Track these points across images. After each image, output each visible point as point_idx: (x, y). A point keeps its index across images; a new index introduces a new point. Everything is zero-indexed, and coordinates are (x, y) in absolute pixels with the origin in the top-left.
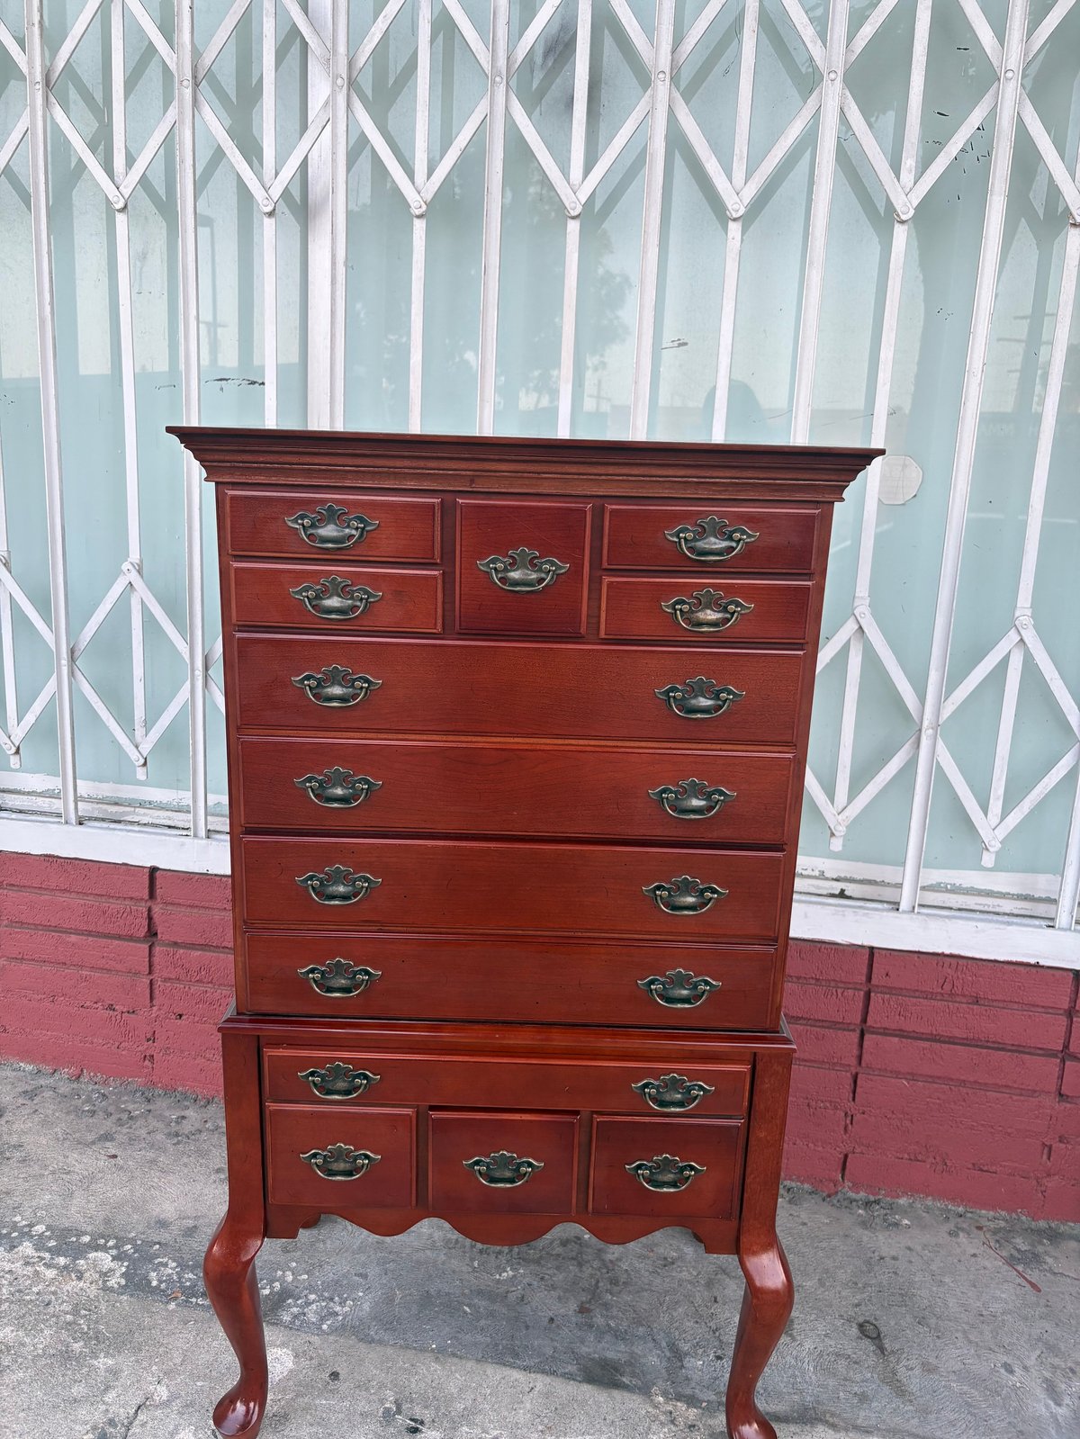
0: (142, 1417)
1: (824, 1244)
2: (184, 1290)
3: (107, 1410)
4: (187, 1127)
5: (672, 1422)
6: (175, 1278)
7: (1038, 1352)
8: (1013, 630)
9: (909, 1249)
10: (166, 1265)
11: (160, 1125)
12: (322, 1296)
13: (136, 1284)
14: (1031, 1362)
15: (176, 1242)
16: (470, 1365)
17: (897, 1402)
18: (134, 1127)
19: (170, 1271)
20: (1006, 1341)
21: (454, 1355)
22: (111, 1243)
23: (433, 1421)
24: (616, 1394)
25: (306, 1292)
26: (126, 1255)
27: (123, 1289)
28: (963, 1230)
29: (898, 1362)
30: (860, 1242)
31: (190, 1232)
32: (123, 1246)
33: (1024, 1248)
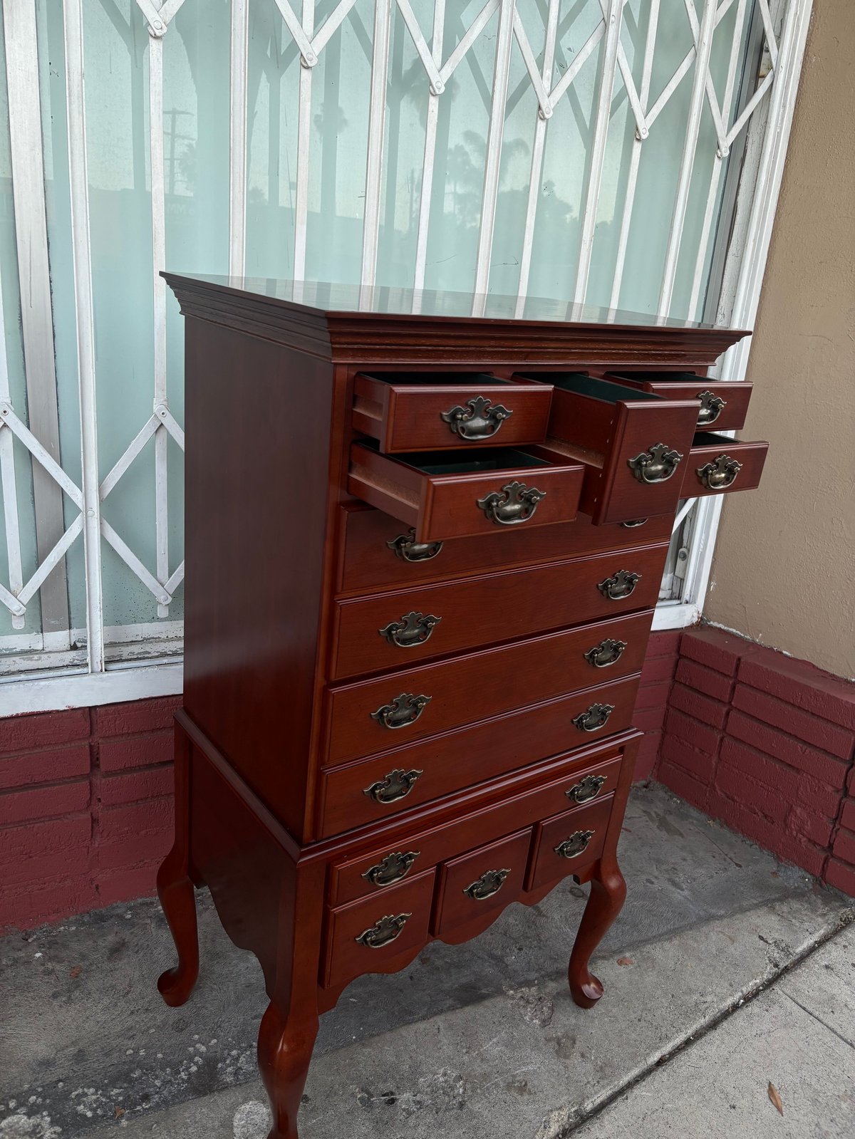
2: (123, 1105)
5: (528, 1002)
6: (104, 1100)
10: (85, 1095)
13: (72, 1124)
14: (656, 873)
15: (75, 1072)
16: (388, 1036)
19: (94, 1097)
21: (373, 1036)
22: (12, 1104)
23: (398, 1087)
24: (487, 1003)
25: (226, 1052)
26: (38, 1106)
31: (80, 1056)
32: (27, 1100)
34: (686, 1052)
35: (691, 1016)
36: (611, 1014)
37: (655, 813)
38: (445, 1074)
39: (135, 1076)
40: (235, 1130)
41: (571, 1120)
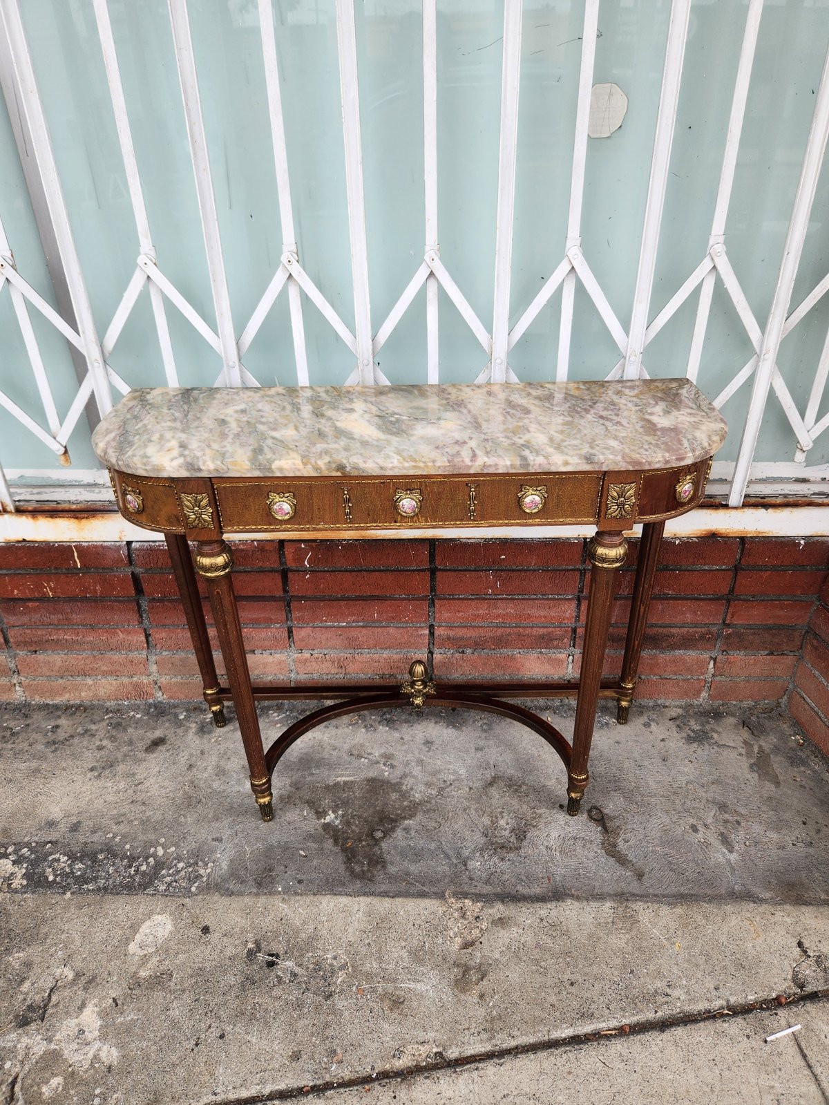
0: (54, 999)
2: (77, 879)
3: (25, 999)
4: (61, 735)
5: (463, 916)
6: (67, 870)
7: (714, 812)
8: (707, 260)
9: (618, 742)
10: (58, 860)
11: (39, 737)
12: (188, 863)
13: (36, 881)
15: (64, 838)
16: (309, 899)
17: (622, 869)
18: (17, 741)
19: (63, 865)
20: (691, 806)
21: (296, 894)
22: (10, 850)
23: (286, 953)
24: (420, 901)
25: (175, 862)
26: (24, 858)
27: (25, 889)
28: (653, 720)
29: (618, 836)
31: (75, 828)
32: (20, 850)
33: (696, 728)
34: (608, 1043)
35: (639, 1004)
36: (543, 964)
37: (760, 747)
38: (335, 958)
39: (100, 858)
40: (137, 936)
41: (428, 1059)
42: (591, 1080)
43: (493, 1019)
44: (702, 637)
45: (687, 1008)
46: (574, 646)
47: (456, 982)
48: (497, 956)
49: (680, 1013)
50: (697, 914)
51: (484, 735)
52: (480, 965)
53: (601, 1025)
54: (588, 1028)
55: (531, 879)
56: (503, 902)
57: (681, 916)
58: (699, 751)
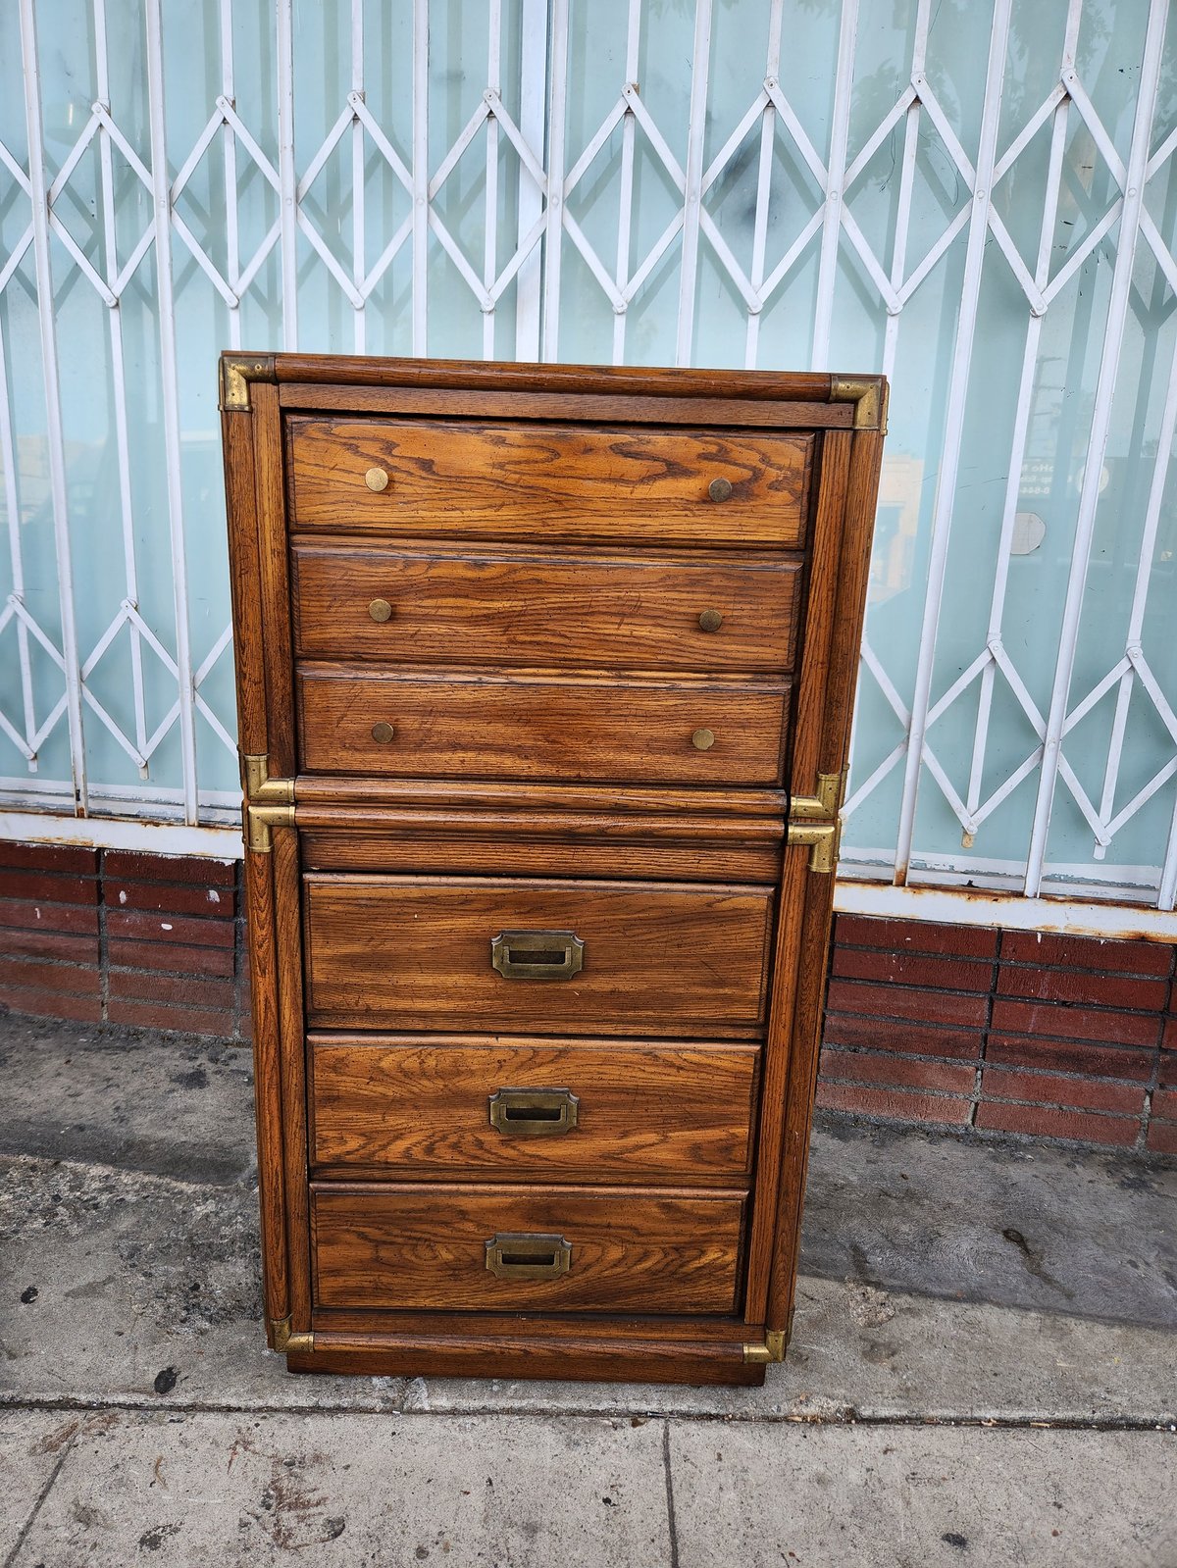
1: (965, 1173)
7: (1156, 1252)
8: (1125, 660)
9: (1036, 1177)
17: (1047, 1287)
20: (1128, 1244)
28: (1078, 1162)
29: (1042, 1258)
30: (994, 1172)
33: (1131, 1176)
42: (1023, 1458)
43: (908, 1389)
44: (1135, 1062)
45: (1130, 1414)
46: (984, 1058)
47: (865, 1354)
48: (908, 1338)
49: (1121, 1419)
50: (1139, 1338)
51: (876, 1150)
52: (890, 1343)
53: (1030, 1414)
54: (1016, 1414)
55: (939, 1280)
56: (911, 1295)
57: (1120, 1336)
58: (1136, 1197)
